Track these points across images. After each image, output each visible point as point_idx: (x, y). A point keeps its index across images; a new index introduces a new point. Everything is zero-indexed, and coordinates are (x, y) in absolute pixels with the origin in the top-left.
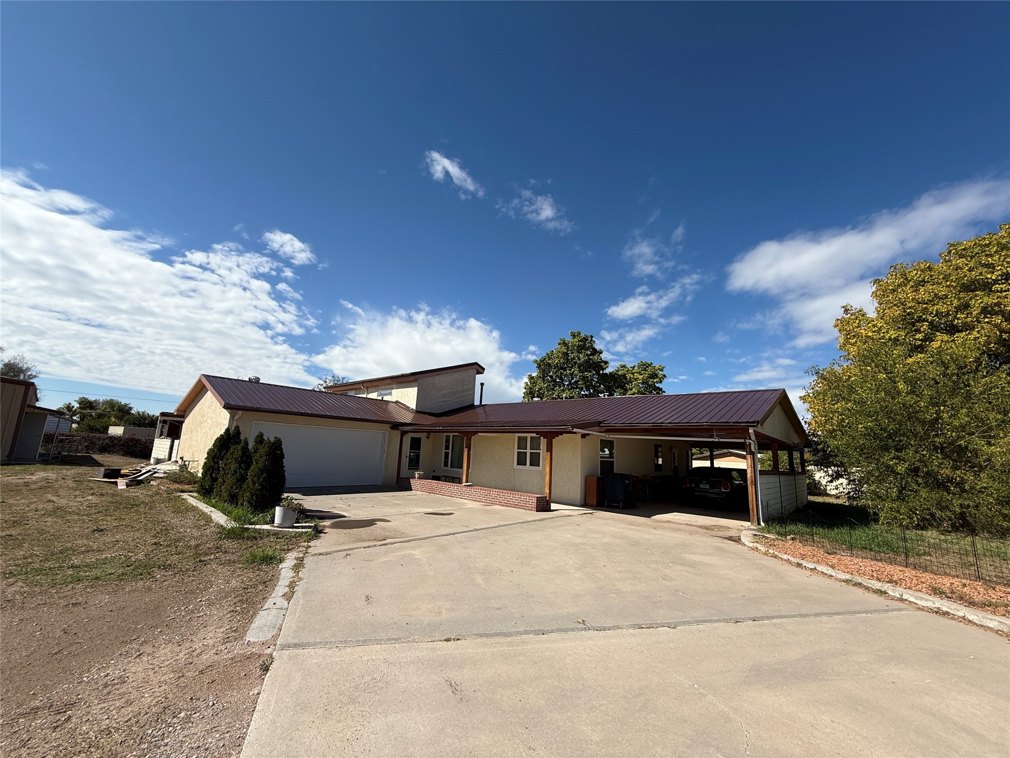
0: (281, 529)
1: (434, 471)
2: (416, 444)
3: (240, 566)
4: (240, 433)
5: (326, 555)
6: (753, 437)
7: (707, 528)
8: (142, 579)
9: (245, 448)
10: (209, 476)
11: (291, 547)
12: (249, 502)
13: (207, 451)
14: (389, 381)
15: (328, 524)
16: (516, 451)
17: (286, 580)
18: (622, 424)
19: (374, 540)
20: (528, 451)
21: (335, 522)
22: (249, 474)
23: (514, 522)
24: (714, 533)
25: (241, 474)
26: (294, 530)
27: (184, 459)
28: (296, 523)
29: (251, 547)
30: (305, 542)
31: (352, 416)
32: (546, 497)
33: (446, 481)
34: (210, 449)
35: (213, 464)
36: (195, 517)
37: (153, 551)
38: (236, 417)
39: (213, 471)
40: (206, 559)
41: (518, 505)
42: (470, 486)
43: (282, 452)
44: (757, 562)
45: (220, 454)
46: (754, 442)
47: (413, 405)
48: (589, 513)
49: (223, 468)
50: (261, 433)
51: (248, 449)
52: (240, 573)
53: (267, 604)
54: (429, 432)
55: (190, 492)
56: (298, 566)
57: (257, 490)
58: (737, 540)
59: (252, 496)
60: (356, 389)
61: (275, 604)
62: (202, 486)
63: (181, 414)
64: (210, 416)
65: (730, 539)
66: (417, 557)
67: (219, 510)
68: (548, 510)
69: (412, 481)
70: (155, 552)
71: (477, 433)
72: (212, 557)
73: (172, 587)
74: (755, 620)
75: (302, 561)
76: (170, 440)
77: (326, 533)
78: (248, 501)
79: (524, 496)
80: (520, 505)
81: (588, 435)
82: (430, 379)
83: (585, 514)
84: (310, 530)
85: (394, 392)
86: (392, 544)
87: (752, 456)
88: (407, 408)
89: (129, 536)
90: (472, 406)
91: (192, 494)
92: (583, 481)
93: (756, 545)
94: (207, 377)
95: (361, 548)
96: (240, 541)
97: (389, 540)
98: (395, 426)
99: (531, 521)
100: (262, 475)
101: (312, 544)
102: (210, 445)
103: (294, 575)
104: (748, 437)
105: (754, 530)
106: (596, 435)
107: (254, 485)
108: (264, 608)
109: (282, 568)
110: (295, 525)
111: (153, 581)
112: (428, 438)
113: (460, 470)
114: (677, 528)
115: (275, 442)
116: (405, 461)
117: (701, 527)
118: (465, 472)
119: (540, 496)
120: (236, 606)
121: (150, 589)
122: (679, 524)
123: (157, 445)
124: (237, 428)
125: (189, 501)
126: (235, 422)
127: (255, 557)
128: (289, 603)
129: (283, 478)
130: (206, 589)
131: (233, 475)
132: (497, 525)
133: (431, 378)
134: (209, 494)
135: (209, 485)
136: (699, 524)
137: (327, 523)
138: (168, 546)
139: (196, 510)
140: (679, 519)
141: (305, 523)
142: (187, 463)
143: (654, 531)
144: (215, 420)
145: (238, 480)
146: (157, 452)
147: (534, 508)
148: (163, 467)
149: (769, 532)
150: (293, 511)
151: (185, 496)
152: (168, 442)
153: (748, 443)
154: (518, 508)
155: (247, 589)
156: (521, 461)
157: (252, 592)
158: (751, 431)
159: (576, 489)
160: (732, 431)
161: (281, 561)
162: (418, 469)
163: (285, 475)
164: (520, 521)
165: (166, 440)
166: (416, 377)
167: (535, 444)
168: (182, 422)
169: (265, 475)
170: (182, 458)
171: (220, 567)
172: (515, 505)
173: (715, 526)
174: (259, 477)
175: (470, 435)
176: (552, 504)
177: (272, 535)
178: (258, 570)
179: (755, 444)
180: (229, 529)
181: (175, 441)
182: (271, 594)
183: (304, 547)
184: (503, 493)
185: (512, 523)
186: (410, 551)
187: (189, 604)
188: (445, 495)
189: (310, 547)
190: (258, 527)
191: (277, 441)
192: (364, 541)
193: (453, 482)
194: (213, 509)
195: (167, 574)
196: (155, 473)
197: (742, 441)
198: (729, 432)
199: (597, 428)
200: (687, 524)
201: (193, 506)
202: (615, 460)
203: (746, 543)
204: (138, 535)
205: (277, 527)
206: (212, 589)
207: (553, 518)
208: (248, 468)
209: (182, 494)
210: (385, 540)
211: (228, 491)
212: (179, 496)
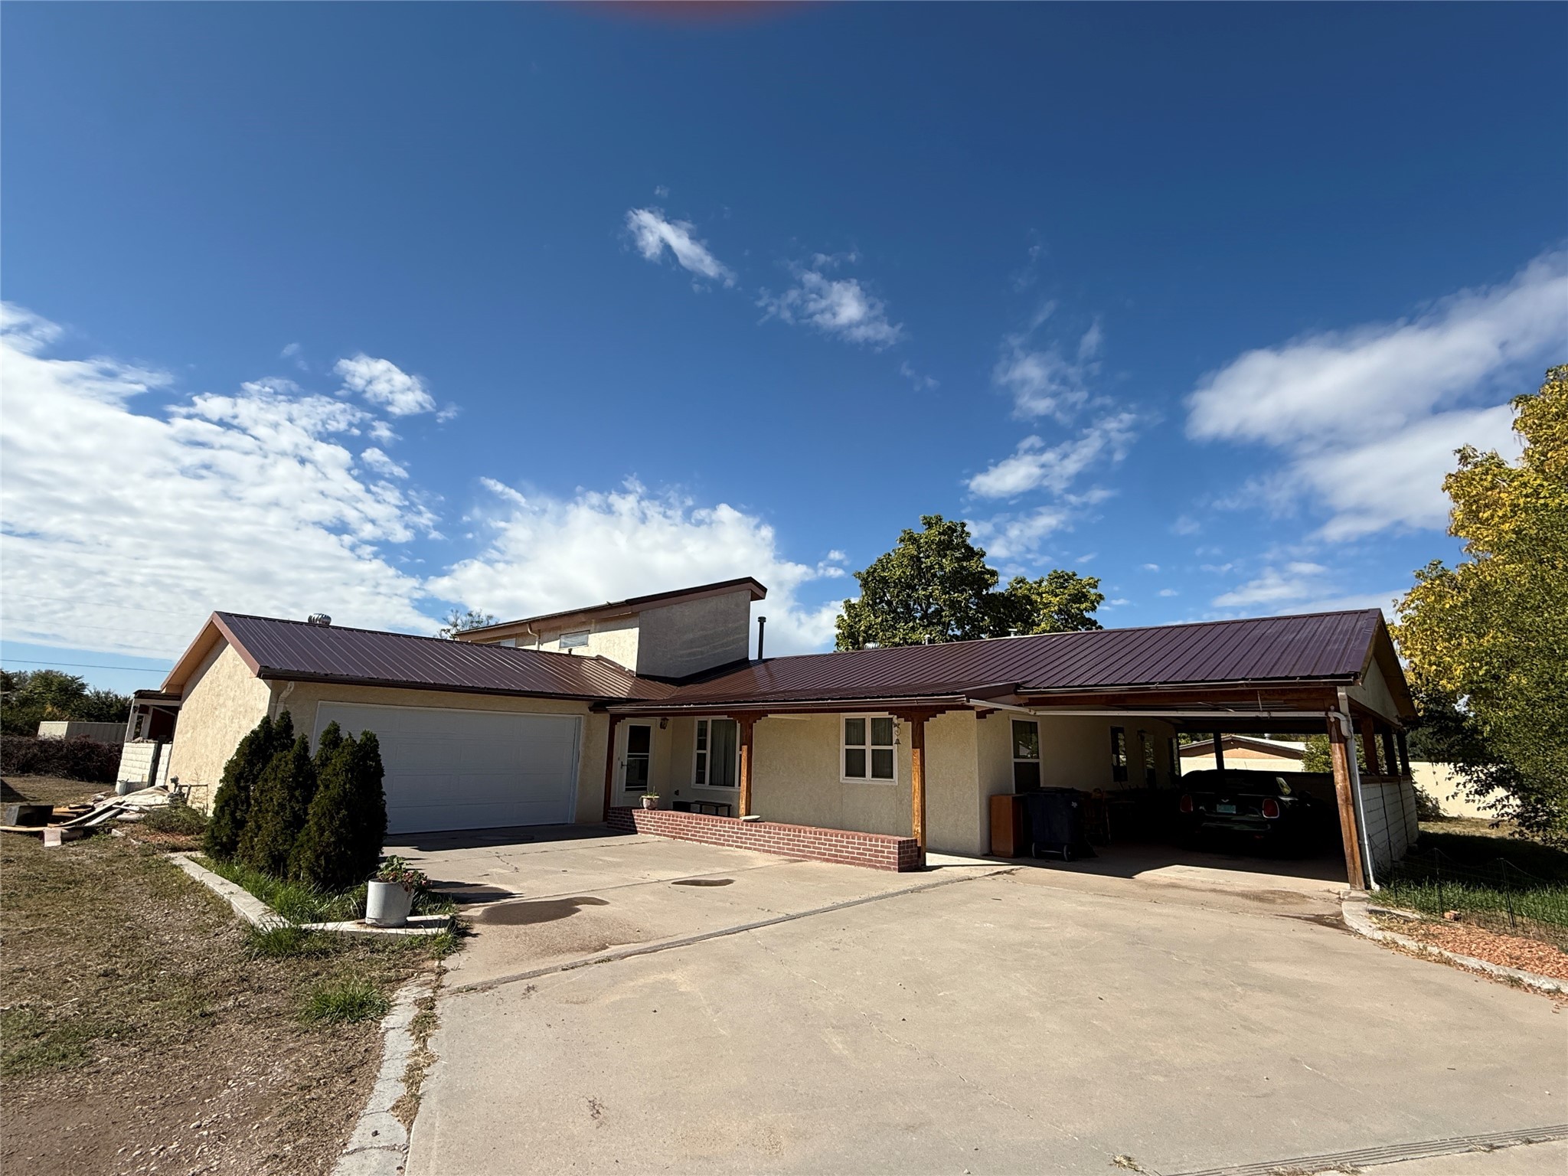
0: (380, 931)
1: (677, 793)
2: (640, 739)
3: (293, 1024)
4: (292, 727)
5: (484, 990)
6: (1344, 706)
7: (1258, 897)
8: (64, 1069)
9: (302, 757)
10: (227, 817)
11: (403, 972)
12: (311, 871)
13: (224, 766)
14: (582, 618)
15: (479, 914)
16: (843, 747)
17: (398, 1061)
18: (1064, 687)
19: (582, 949)
20: (869, 748)
21: (494, 909)
22: (311, 812)
23: (863, 897)
24: (1278, 908)
25: (294, 813)
26: (410, 931)
27: (180, 783)
28: (410, 915)
29: (317, 974)
30: (433, 958)
31: (514, 687)
32: (916, 840)
33: (701, 813)
34: (231, 761)
35: (236, 792)
36: (196, 906)
37: (98, 992)
38: (285, 694)
39: (236, 804)
40: (217, 1007)
41: (859, 859)
42: (755, 821)
43: (378, 762)
44: (1415, 975)
45: (251, 771)
46: (1346, 716)
47: (631, 663)
48: (1005, 872)
49: (256, 800)
50: (334, 724)
51: (307, 758)
52: (291, 1045)
53: (356, 1133)
54: (664, 716)
55: (191, 849)
56: (424, 1024)
57: (328, 845)
58: (1337, 923)
59: (318, 857)
60: (516, 636)
61: (376, 1133)
62: (213, 837)
63: (176, 692)
64: (232, 694)
65: (1319, 920)
66: (682, 989)
67: (247, 889)
68: (921, 867)
69: (636, 813)
70: (103, 994)
71: (765, 713)
72: (231, 1003)
73: (134, 1088)
74: (1530, 1142)
75: (431, 1008)
76: (153, 745)
77: (475, 935)
78: (308, 868)
79: (870, 840)
80: (865, 860)
81: (991, 711)
82: (662, 612)
83: (998, 873)
84: (443, 930)
85: (594, 638)
86: (623, 957)
87: (1343, 745)
88: (620, 670)
89: (50, 956)
90: (744, 663)
91: (193, 854)
92: (984, 805)
93: (1389, 935)
94: (226, 617)
95: (555, 969)
96: (293, 960)
97: (613, 947)
98: (600, 704)
99: (897, 894)
100: (338, 813)
101: (449, 962)
102: (230, 752)
103: (416, 1046)
104: (1332, 708)
105: (1364, 900)
106: (1010, 710)
107: (322, 835)
108: (350, 1147)
109: (387, 1030)
110: (410, 919)
111: (89, 1074)
112: (663, 726)
113: (730, 789)
114: (1202, 900)
115: (365, 744)
116: (620, 775)
117: (1244, 895)
118: (744, 795)
119: (905, 839)
120: (283, 1142)
121: (80, 1096)
122: (1197, 890)
123: (130, 756)
124: (286, 716)
125: (186, 870)
126: (282, 705)
127: (325, 1001)
128: (409, 1131)
129: (381, 817)
130: (212, 1091)
131: (277, 813)
132: (828, 904)
133: (665, 610)
134: (228, 853)
135: (228, 836)
136: (1238, 889)
137: (476, 911)
138: (135, 978)
139: (200, 891)
140: (1191, 880)
141: (431, 912)
142: (185, 790)
143: (1157, 909)
144: (240, 702)
145: (288, 825)
146: (128, 769)
147: (893, 864)
148: (138, 800)
149: (1399, 905)
150: (406, 889)
151: (179, 858)
152: (149, 748)
153: (1333, 720)
154: (858, 865)
155: (308, 1088)
156: (855, 768)
157: (319, 1098)
158: (1341, 693)
159: (971, 824)
160: (1296, 696)
161: (385, 1009)
162: (645, 789)
163: (386, 810)
164: (874, 894)
165: (145, 745)
166: (636, 608)
167: (883, 732)
168: (177, 709)
169: (344, 812)
170: (175, 781)
171: (246, 1030)
172: (852, 858)
173: (1273, 892)
174: (332, 818)
175: (749, 718)
176: (928, 855)
177: (362, 944)
178: (333, 1035)
179: (1348, 721)
180: (269, 935)
181: (164, 746)
182: (366, 1104)
183: (432, 971)
184: (826, 835)
185: (857, 899)
186: (664, 976)
187: (168, 1137)
188: (706, 842)
189: (446, 971)
190: (330, 926)
191: (368, 739)
192: (560, 951)
193: (717, 815)
194: (235, 887)
195: (123, 1052)
196: (122, 811)
197: (1322, 714)
198: (1289, 697)
199: (1011, 697)
200: (1214, 891)
201: (194, 882)
202: (1041, 761)
203: (1363, 931)
204: (70, 952)
205: (372, 925)
206: (227, 1091)
207: (937, 885)
208: (307, 800)
209: (172, 855)
210: (604, 948)
211: (267, 848)
212: (166, 861)
